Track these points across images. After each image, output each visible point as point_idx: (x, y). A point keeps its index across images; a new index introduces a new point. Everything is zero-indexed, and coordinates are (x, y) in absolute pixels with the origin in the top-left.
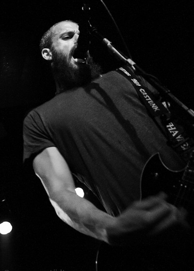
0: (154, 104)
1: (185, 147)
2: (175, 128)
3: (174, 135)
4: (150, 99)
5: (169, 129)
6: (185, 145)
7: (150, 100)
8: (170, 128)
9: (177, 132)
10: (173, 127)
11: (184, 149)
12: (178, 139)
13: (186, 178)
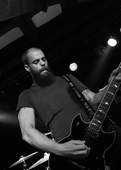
0: (79, 95)
1: (91, 113)
4: (77, 92)
8: (85, 105)
9: (88, 107)
10: (86, 105)
13: (90, 126)
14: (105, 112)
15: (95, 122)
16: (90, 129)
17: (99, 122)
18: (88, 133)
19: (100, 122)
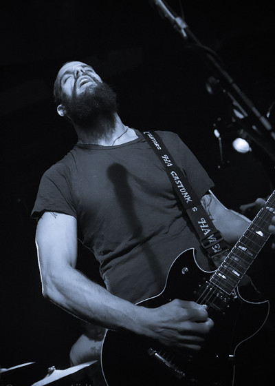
0: (187, 193)
1: (217, 249)
2: (207, 226)
3: (206, 234)
4: (182, 186)
5: (201, 226)
6: (216, 247)
7: (182, 188)
8: (201, 224)
9: (209, 231)
10: (205, 224)
11: (216, 251)
12: (210, 239)
13: (213, 280)
14: (252, 252)
15: (225, 273)
16: (210, 287)
17: (236, 273)
18: (204, 296)
19: (239, 275)
